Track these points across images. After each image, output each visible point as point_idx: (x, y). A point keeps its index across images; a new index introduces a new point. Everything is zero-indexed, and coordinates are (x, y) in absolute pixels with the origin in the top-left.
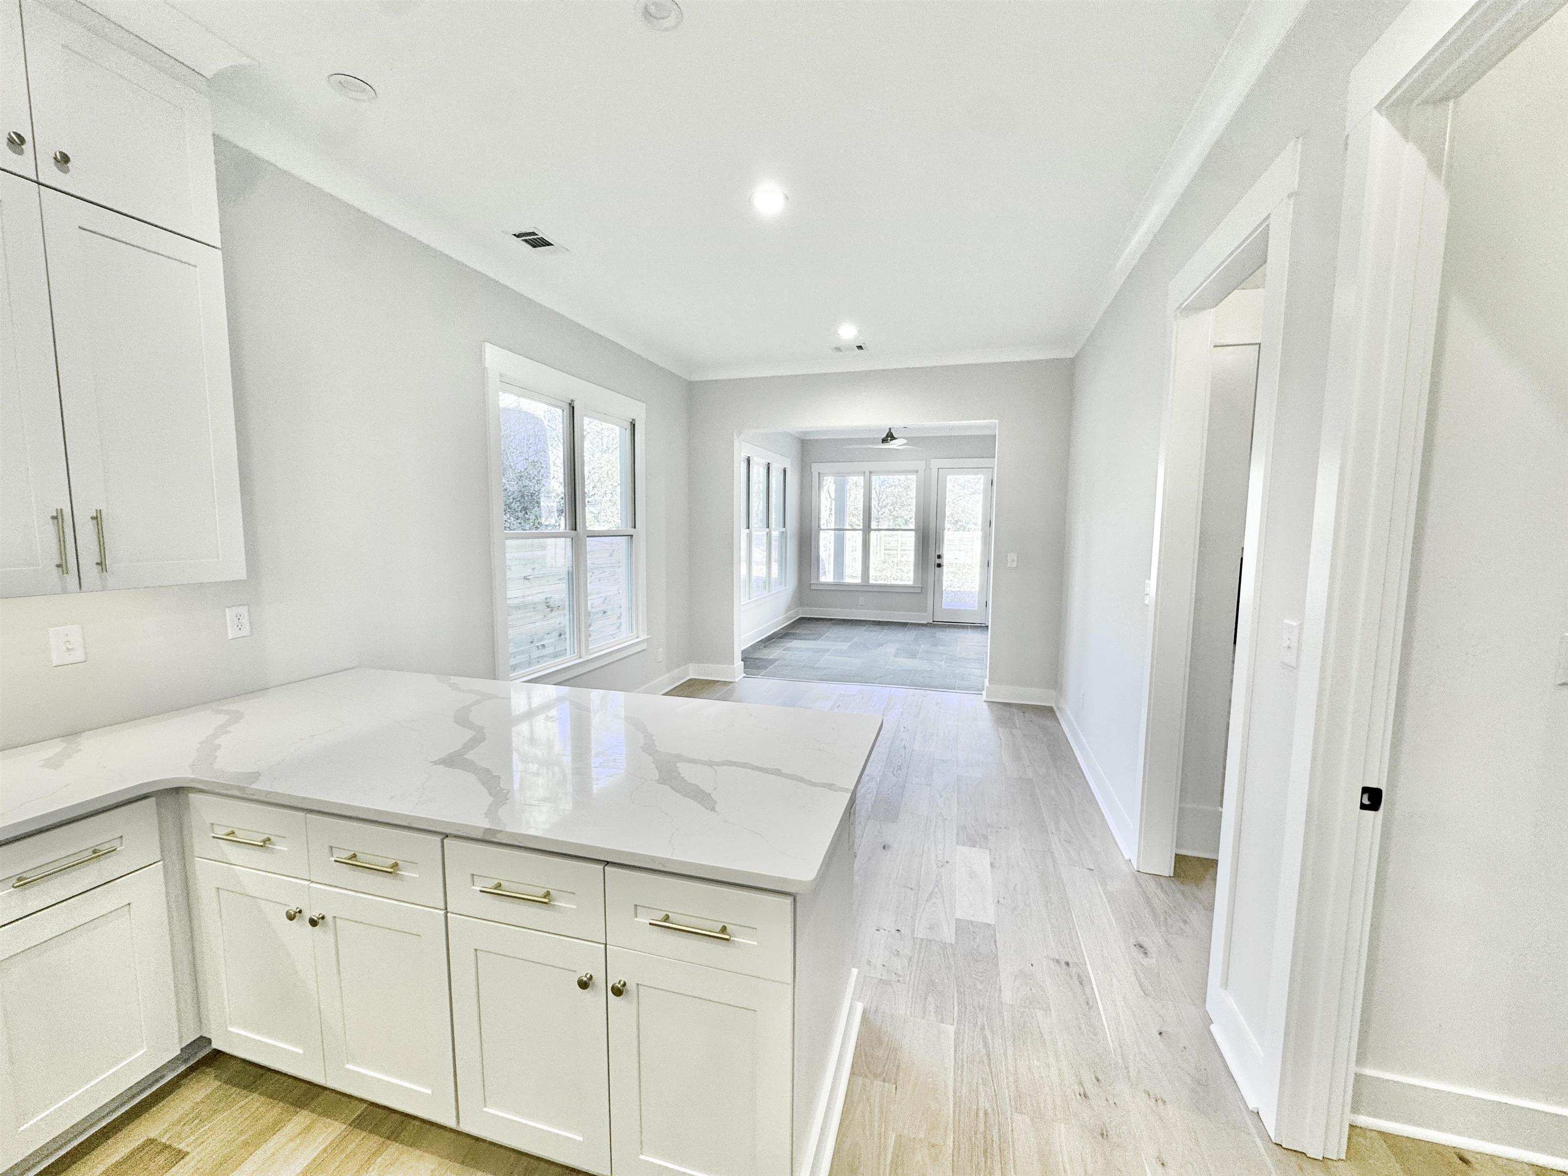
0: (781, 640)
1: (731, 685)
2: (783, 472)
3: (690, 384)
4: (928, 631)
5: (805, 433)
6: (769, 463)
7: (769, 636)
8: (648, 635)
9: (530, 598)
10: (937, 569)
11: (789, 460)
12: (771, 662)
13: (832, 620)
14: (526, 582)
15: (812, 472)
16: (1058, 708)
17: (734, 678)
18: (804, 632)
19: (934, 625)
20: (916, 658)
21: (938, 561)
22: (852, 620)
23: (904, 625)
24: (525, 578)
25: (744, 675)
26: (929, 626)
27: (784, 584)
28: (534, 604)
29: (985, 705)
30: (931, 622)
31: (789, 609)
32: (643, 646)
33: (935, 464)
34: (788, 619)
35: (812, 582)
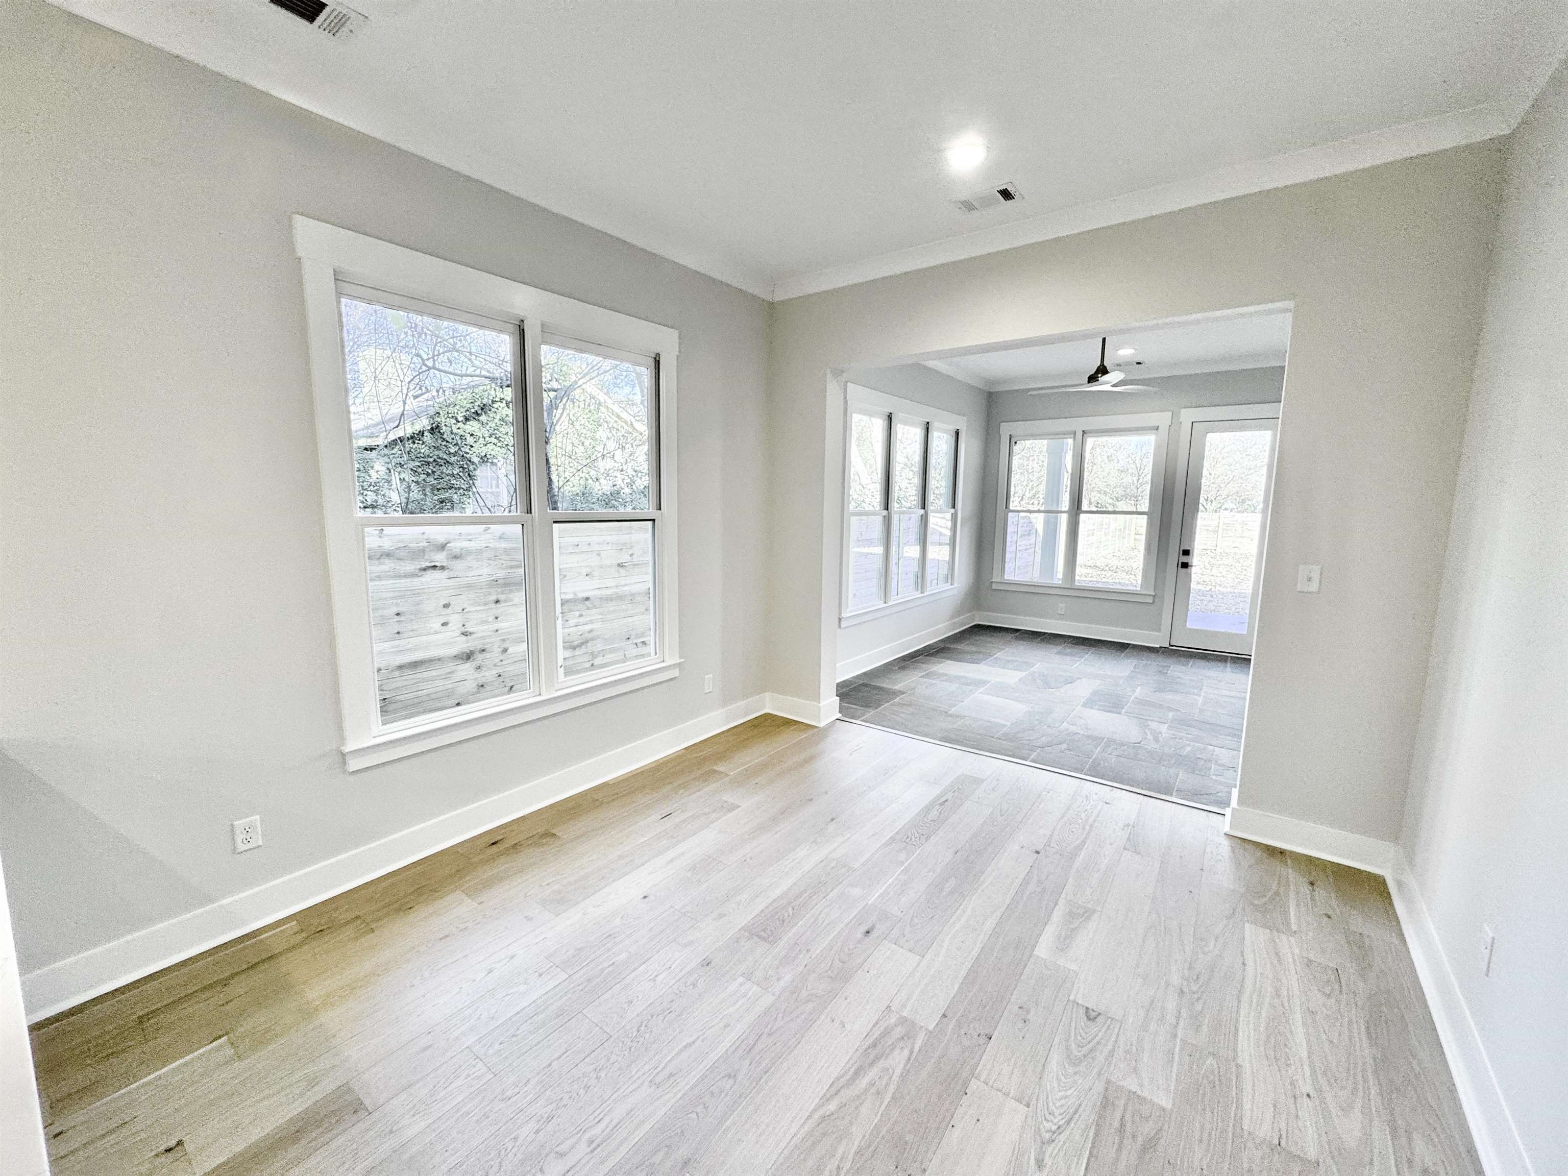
0: (931, 658)
1: (811, 732)
2: (954, 435)
3: (771, 305)
4: (1154, 663)
5: (989, 382)
6: (928, 423)
7: (916, 652)
8: (680, 658)
9: (626, 588)
10: (1183, 571)
11: (965, 418)
12: (896, 694)
13: (1017, 630)
14: (621, 570)
15: (1000, 435)
16: (1400, 884)
17: (819, 721)
18: (967, 648)
19: (1171, 652)
20: (1120, 713)
21: (1184, 559)
22: (1045, 633)
23: (1122, 647)
24: (619, 565)
25: (839, 716)
26: (1163, 653)
27: (950, 580)
28: (632, 595)
29: (1226, 843)
30: (1167, 646)
31: (958, 612)
32: (675, 673)
33: (1187, 416)
34: (954, 625)
35: (994, 580)
